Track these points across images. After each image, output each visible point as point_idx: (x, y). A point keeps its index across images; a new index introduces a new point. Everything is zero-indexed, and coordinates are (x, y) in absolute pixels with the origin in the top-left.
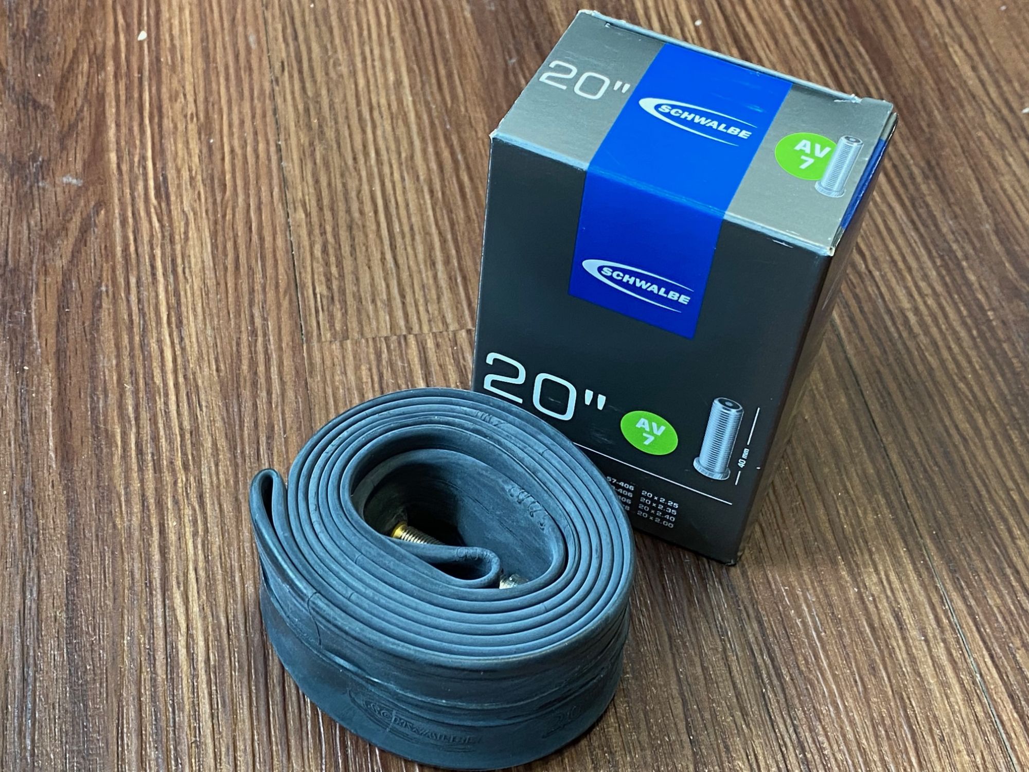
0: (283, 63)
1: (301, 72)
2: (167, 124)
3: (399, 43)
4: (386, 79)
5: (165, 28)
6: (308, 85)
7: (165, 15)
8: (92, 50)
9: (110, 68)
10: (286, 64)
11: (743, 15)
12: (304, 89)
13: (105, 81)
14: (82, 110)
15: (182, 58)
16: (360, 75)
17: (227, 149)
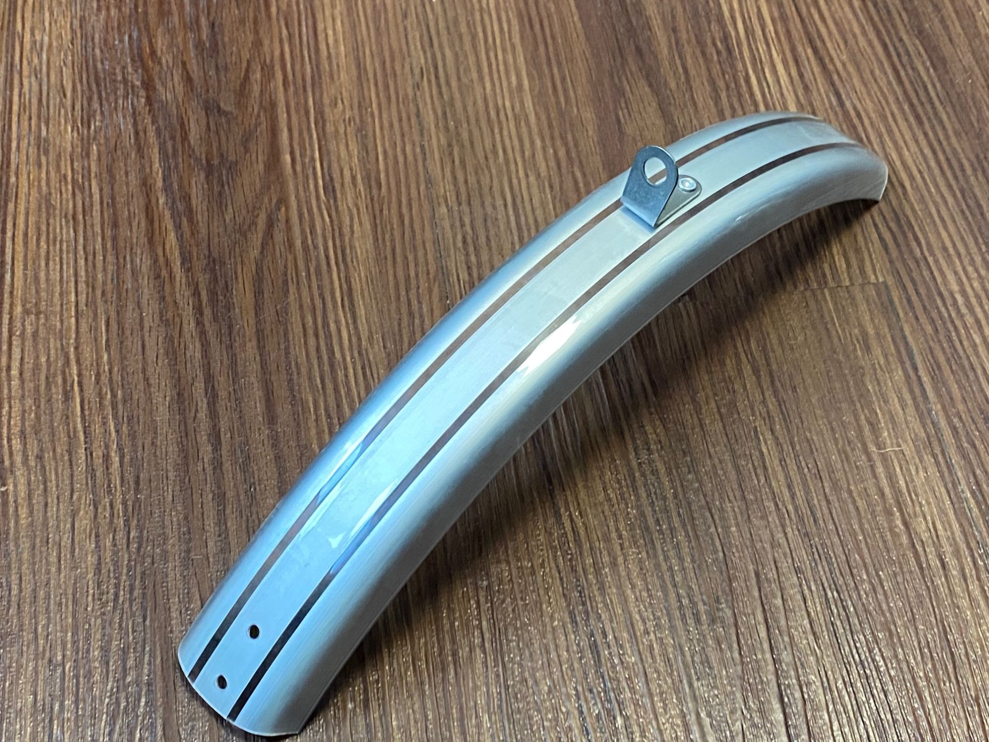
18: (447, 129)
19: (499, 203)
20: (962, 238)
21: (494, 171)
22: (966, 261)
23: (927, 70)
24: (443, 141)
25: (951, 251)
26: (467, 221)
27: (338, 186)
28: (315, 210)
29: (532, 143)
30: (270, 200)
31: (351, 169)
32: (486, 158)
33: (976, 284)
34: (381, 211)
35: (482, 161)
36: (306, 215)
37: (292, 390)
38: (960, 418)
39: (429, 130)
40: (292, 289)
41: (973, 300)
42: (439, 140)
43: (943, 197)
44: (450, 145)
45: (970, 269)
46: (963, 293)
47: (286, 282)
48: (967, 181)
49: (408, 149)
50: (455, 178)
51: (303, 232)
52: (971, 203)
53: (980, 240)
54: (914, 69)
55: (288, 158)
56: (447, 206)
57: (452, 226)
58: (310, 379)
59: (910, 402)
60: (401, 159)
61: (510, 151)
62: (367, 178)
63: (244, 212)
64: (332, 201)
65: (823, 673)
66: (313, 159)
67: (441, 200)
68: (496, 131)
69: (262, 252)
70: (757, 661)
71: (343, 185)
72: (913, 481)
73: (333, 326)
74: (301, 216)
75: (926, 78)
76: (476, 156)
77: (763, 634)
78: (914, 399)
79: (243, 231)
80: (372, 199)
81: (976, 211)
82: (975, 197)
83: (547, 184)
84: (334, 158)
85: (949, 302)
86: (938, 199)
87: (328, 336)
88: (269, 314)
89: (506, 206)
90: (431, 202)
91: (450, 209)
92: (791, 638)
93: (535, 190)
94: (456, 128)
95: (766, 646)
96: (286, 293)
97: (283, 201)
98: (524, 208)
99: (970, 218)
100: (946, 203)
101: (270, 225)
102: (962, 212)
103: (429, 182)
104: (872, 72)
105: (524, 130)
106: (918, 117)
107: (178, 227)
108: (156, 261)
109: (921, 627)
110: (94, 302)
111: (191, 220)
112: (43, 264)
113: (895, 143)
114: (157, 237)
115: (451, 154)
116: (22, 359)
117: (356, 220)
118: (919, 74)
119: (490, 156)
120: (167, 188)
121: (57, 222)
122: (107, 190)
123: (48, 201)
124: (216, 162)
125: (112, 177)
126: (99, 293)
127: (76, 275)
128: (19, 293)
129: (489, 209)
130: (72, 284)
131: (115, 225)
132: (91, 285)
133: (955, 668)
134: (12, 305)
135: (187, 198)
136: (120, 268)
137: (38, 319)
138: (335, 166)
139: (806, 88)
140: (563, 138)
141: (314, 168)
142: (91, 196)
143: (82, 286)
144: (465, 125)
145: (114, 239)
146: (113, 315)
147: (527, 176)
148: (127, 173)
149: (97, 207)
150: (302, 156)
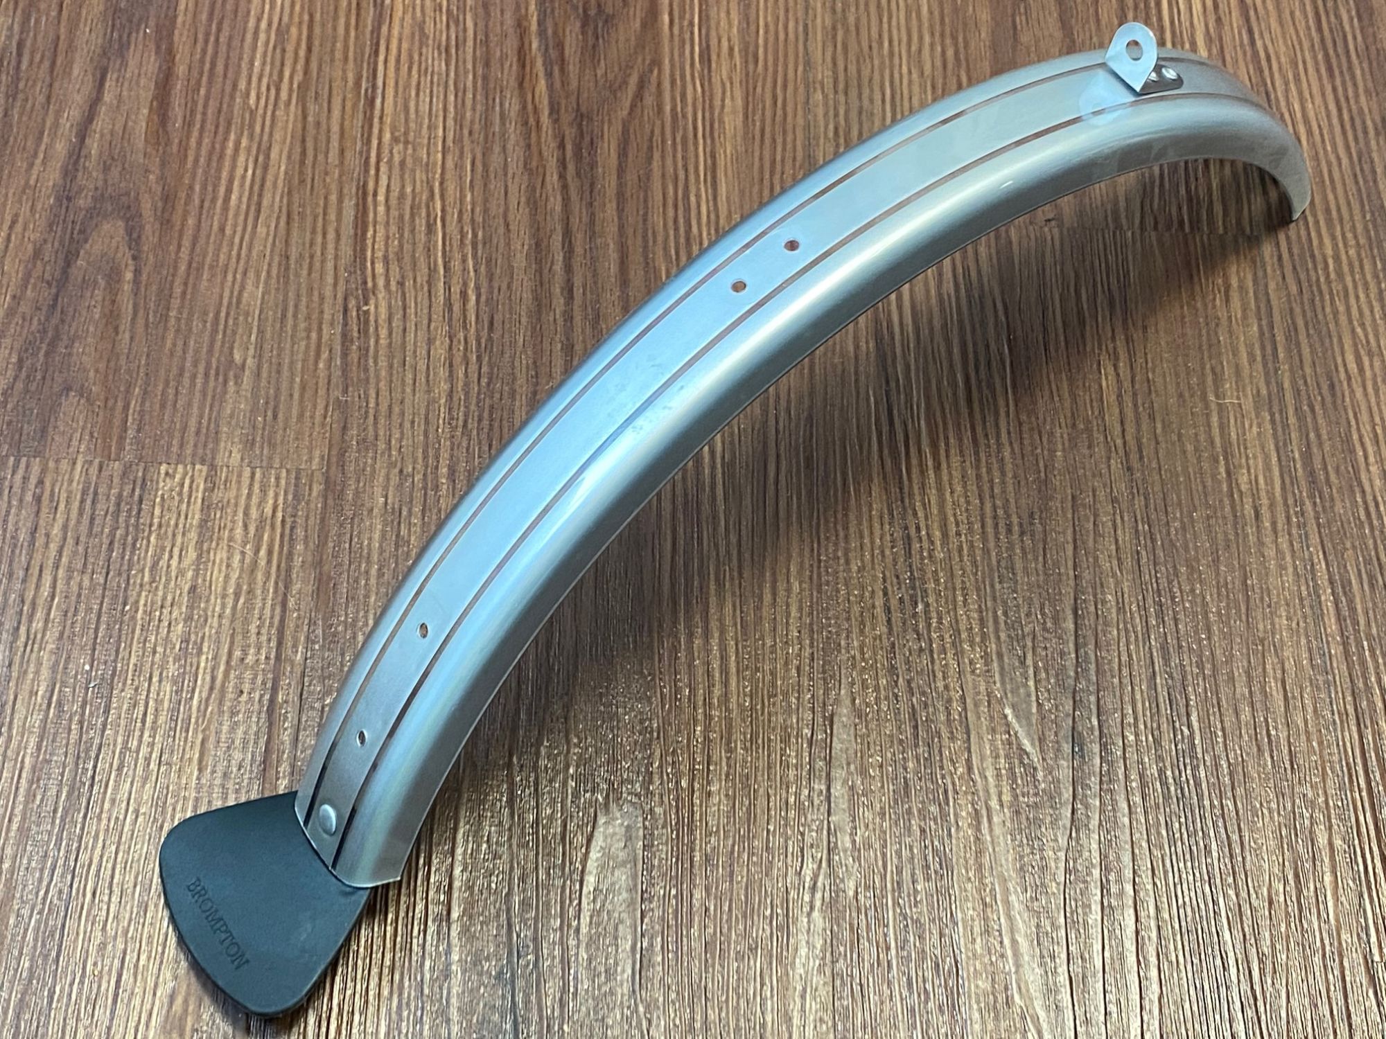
18: (834, 11)
19: (877, 96)
20: (1349, 204)
21: (876, 62)
22: (1347, 227)
23: (1351, 19)
24: (828, 22)
25: (1334, 213)
26: (842, 112)
27: (714, 57)
28: (688, 78)
29: (921, 38)
30: (644, 60)
31: (729, 40)
32: (870, 47)
33: (1352, 252)
34: (755, 89)
35: (866, 49)
36: (678, 82)
37: (646, 258)
38: (1306, 382)
39: (815, 10)
40: (657, 155)
41: (1346, 269)
42: (823, 22)
43: (1339, 159)
44: (834, 28)
45: (1349, 235)
46: (1337, 258)
47: (650, 148)
48: (1367, 144)
49: (791, 25)
50: (835, 64)
51: (673, 99)
52: (1366, 167)
53: (1367, 208)
54: (1338, 16)
55: (666, 18)
56: (823, 92)
57: (826, 114)
58: (666, 249)
59: (1259, 359)
60: (782, 36)
61: (896, 43)
62: (745, 51)
63: (616, 69)
64: (706, 71)
65: (1119, 594)
66: (691, 24)
67: (818, 86)
68: (885, 20)
69: (630, 114)
70: (1059, 574)
71: (719, 56)
72: (1244, 434)
73: (693, 199)
74: (673, 82)
75: (1347, 28)
76: (859, 43)
77: (1070, 552)
78: (1264, 356)
79: (615, 89)
80: (747, 75)
81: (1370, 178)
82: (1372, 162)
83: (929, 84)
84: (713, 23)
85: (1320, 266)
86: (1332, 158)
87: (687, 209)
88: (631, 177)
89: (883, 101)
90: (807, 86)
91: (825, 96)
92: (1096, 559)
93: (916, 89)
94: (844, 11)
95: (1070, 564)
96: (650, 159)
97: (657, 62)
98: (902, 105)
99: (1361, 182)
100: (1340, 165)
101: (641, 85)
102: (1355, 176)
103: (808, 64)
104: (1292, 13)
105: (914, 23)
106: (1330, 69)
107: (549, 75)
108: (524, 107)
109: (1223, 568)
110: (461, 140)
111: (562, 70)
112: (413, 93)
113: (1300, 93)
114: (526, 84)
115: (834, 37)
116: (388, 186)
117: (728, 93)
118: (1341, 24)
119: (874, 45)
120: (542, 33)
121: (429, 52)
122: (481, 24)
123: (422, 29)
124: (592, 12)
125: (488, 14)
126: (466, 132)
127: (445, 110)
128: (388, 120)
129: (866, 102)
130: (441, 119)
131: (487, 64)
132: (459, 120)
133: (1247, 609)
134: (381, 131)
135: (560, 46)
136: (488, 110)
137: (406, 149)
138: (713, 34)
139: (1219, 20)
140: (954, 38)
141: (692, 33)
142: (465, 30)
143: (450, 123)
144: (853, 9)
145: (485, 78)
146: (479, 156)
147: (910, 72)
148: (502, 11)
149: (470, 43)
150: (682, 18)
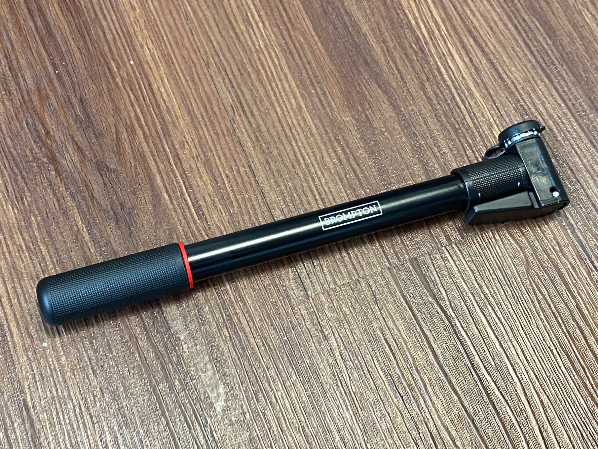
0: (232, 106)
1: (244, 111)
2: (186, 166)
3: (290, 77)
4: (291, 105)
5: (158, 96)
6: (251, 119)
7: (155, 86)
8: (124, 123)
9: (139, 132)
10: (233, 106)
11: (468, 12)
12: (249, 122)
13: (140, 143)
14: (136, 168)
15: (176, 116)
16: (276, 105)
17: (224, 176)
